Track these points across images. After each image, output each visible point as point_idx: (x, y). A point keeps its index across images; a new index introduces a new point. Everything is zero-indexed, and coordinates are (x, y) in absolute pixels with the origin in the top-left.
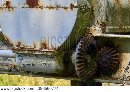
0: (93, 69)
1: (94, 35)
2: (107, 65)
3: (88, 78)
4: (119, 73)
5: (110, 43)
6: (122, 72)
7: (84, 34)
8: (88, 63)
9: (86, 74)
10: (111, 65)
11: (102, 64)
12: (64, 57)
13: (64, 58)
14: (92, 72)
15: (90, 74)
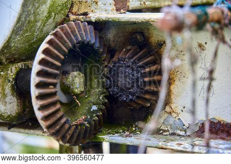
0: (94, 108)
1: (92, 18)
2: (131, 97)
3: (76, 135)
4: (166, 115)
5: (138, 37)
6: (173, 114)
7: (68, 16)
8: (77, 95)
9: (67, 126)
10: (142, 95)
11: (117, 94)
12: (16, 79)
13: (16, 83)
14: (92, 117)
15: (83, 124)
